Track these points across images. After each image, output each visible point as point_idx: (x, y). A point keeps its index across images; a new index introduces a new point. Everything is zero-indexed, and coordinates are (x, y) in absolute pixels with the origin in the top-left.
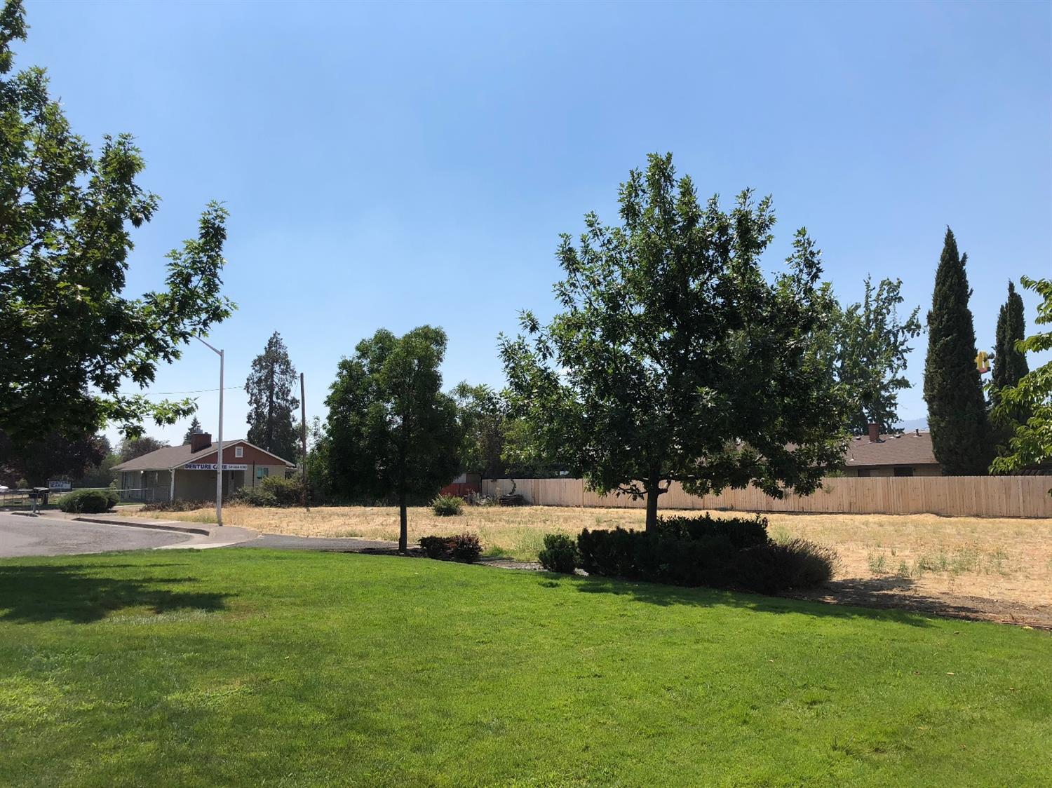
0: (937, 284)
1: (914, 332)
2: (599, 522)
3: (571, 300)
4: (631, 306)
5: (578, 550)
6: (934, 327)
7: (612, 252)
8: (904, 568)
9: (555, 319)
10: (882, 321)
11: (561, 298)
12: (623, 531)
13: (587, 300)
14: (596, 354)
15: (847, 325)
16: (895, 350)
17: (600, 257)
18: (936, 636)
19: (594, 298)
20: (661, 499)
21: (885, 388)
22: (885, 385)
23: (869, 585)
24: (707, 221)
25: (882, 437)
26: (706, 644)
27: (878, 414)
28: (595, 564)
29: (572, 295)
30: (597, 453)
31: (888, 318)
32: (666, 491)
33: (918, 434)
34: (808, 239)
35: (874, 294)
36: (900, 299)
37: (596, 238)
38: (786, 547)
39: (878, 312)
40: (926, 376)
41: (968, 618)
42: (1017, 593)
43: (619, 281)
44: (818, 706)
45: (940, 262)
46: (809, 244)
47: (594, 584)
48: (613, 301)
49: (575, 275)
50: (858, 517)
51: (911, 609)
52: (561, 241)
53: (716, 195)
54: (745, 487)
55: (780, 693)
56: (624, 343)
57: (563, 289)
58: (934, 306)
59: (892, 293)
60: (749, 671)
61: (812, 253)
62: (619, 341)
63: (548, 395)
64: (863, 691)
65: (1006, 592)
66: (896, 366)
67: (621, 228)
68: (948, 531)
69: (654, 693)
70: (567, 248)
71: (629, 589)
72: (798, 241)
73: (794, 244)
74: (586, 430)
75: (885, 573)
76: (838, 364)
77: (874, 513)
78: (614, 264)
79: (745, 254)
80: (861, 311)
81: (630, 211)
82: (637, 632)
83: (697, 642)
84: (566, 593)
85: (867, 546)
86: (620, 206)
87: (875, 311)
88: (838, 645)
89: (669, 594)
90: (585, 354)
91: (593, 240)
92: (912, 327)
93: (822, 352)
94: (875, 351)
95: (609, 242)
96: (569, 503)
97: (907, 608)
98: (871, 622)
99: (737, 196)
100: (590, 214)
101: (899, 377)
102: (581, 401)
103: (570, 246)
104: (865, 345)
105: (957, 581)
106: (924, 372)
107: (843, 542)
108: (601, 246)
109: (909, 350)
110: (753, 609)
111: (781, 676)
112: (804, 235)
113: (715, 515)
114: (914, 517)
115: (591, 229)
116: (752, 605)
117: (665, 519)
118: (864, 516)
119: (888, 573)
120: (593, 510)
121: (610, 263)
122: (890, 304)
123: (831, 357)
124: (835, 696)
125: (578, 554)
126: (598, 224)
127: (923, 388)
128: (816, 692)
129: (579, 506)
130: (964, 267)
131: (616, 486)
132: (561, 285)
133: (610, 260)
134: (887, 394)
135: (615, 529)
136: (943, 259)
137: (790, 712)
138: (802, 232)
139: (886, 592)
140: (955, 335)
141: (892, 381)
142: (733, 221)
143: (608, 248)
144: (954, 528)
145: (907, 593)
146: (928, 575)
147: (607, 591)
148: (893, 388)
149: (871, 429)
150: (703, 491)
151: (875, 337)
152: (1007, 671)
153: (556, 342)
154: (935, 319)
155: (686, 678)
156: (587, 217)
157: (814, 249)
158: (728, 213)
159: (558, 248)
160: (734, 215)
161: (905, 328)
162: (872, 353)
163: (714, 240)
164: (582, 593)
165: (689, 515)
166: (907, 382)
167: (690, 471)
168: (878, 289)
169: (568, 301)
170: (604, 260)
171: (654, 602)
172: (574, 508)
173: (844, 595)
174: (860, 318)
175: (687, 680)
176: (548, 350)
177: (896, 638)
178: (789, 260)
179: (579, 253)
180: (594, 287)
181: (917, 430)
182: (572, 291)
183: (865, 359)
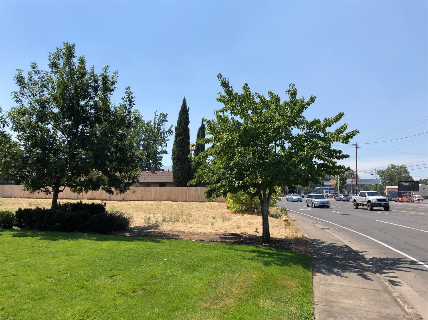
0: (179, 117)
1: (170, 134)
2: (30, 205)
3: (20, 101)
4: (52, 107)
5: (15, 218)
6: (177, 132)
7: (44, 82)
8: (157, 221)
9: (12, 108)
10: (160, 128)
11: (15, 99)
12: (40, 209)
13: (30, 102)
14: (32, 128)
15: (147, 128)
16: (163, 139)
17: (38, 83)
18: (164, 246)
19: (34, 101)
20: (60, 194)
21: (159, 153)
22: (159, 152)
23: (143, 228)
24: (89, 76)
25: (156, 172)
26: (71, 256)
27: (156, 163)
28: (24, 224)
29: (21, 98)
30: (29, 173)
31: (162, 127)
32: (62, 191)
33: (168, 171)
34: (131, 91)
35: (157, 118)
36: (167, 121)
37: (36, 74)
38: (112, 214)
39: (158, 125)
40: (173, 150)
41: (175, 239)
42: (193, 228)
43: (47, 95)
44: (115, 277)
45: (181, 109)
46: (131, 93)
47: (21, 233)
48: (43, 104)
49: (24, 89)
50: (144, 202)
51: (157, 237)
52: (17, 72)
53: (94, 66)
54: (98, 190)
55: (100, 274)
56: (47, 124)
57: (16, 95)
58: (177, 125)
59: (164, 118)
60: (88, 266)
61: (132, 97)
62: (45, 123)
63: (5, 144)
64: (133, 270)
65: (189, 228)
66: (163, 146)
67: (49, 72)
68: (175, 207)
69: (42, 280)
70: (20, 76)
71: (39, 235)
72: (127, 92)
73: (125, 92)
74: (24, 162)
75: (150, 223)
76: (142, 143)
77: (150, 201)
78: (44, 87)
79: (105, 93)
80: (152, 123)
81: (54, 65)
82: (39, 253)
83: (67, 255)
84: (5, 238)
85: (145, 213)
86: (49, 62)
87: (157, 124)
88: (127, 252)
89: (58, 236)
90: (27, 127)
91: (35, 75)
92: (170, 132)
93: (137, 138)
94: (156, 139)
95: (43, 77)
96: (16, 196)
97: (156, 236)
98: (141, 242)
99: (103, 68)
100: (34, 63)
101: (164, 150)
102: (22, 148)
103: (22, 75)
104: (153, 137)
105: (174, 225)
106: (172, 149)
107: (136, 212)
108: (39, 78)
109: (168, 140)
110: (95, 240)
111: (102, 267)
112: (129, 90)
113: (84, 201)
114: (164, 202)
115: (33, 70)
116: (95, 238)
117: (61, 203)
118: (146, 202)
119: (151, 223)
120: (29, 199)
121: (43, 87)
122: (163, 122)
123: (140, 140)
124: (122, 273)
125: (15, 220)
126: (37, 68)
127: (171, 154)
128: (115, 272)
129: (21, 198)
130: (188, 112)
131: (38, 188)
132: (16, 93)
133: (43, 86)
134: (160, 156)
135: (36, 208)
136: (182, 108)
137: (103, 281)
138: (128, 88)
139: (149, 231)
140: (183, 136)
141: (161, 151)
142: (100, 78)
143: (42, 80)
144: (176, 206)
145: (156, 231)
146: (165, 223)
147: (27, 236)
148: (162, 154)
149: (152, 169)
150: (80, 191)
151: (157, 134)
152: (184, 257)
153: (11, 119)
154: (177, 130)
155: (59, 272)
156: (32, 64)
157: (133, 95)
158: (99, 75)
159: (15, 75)
160: (101, 76)
161: (168, 132)
162: (155, 140)
163: (92, 85)
164: (14, 238)
165: (73, 202)
166: (167, 152)
167: (75, 182)
168: (159, 116)
169: (19, 101)
170: (40, 85)
171: (51, 240)
172: (18, 199)
173: (134, 232)
174: (152, 126)
175: (59, 273)
176: (6, 123)
177: (149, 248)
178: (123, 98)
179: (27, 80)
180: (34, 96)
181: (168, 170)
182: (22, 97)
183: (152, 142)
